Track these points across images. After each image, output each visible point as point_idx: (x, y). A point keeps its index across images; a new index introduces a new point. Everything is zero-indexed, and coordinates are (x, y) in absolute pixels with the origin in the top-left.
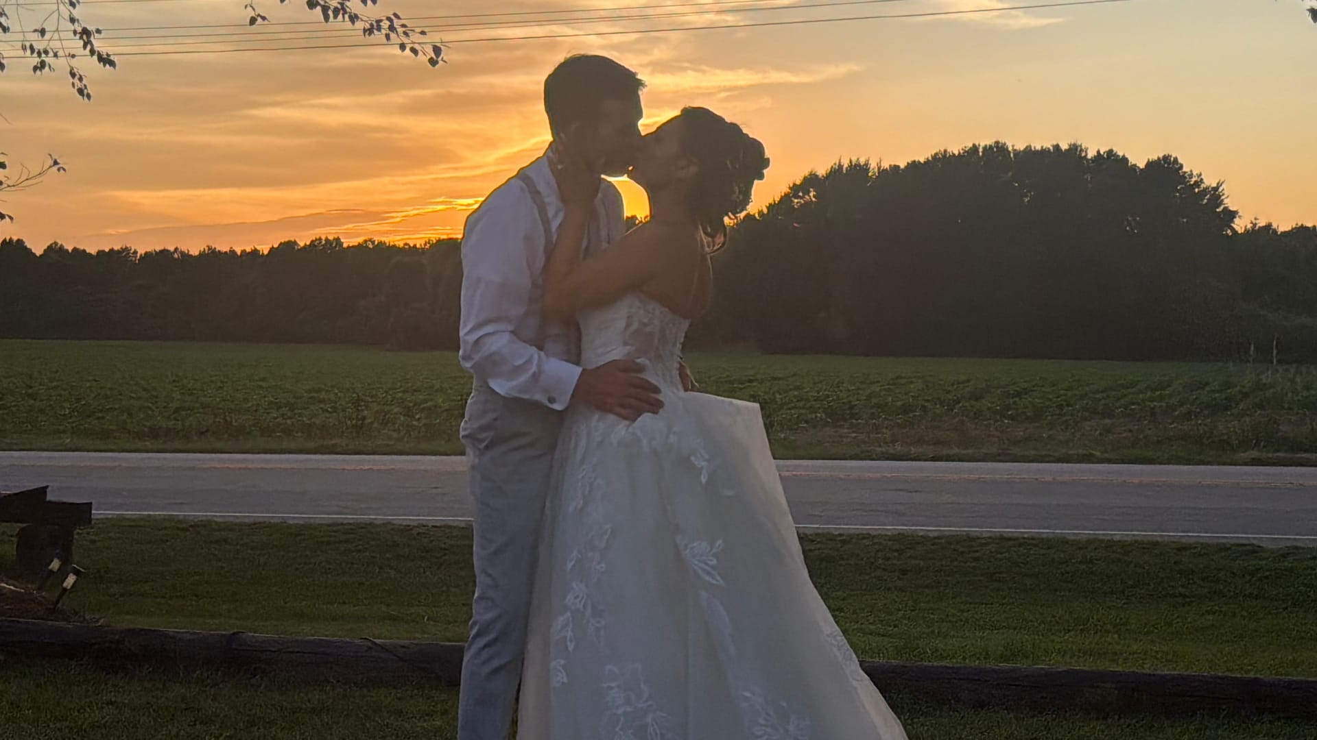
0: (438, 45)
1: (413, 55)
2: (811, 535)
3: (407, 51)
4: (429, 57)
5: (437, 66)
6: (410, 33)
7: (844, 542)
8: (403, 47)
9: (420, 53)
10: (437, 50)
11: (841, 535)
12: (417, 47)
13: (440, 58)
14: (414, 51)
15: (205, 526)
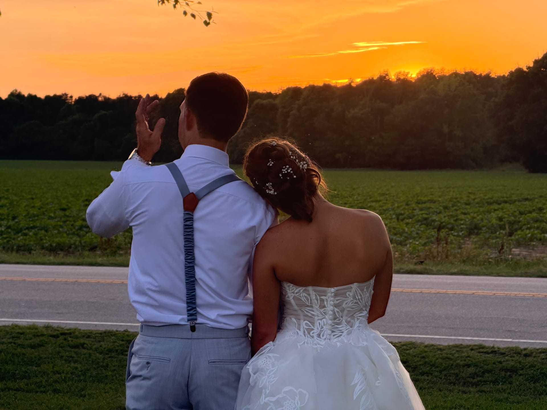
0: (210, 11)
1: (193, 18)
2: (503, 349)
3: (189, 15)
4: (204, 20)
5: (209, 26)
6: (190, 3)
7: (526, 355)
8: (185, 13)
9: (197, 17)
10: (209, 15)
11: (525, 349)
12: (195, 13)
13: (211, 21)
14: (193, 16)
15: (70, 334)
